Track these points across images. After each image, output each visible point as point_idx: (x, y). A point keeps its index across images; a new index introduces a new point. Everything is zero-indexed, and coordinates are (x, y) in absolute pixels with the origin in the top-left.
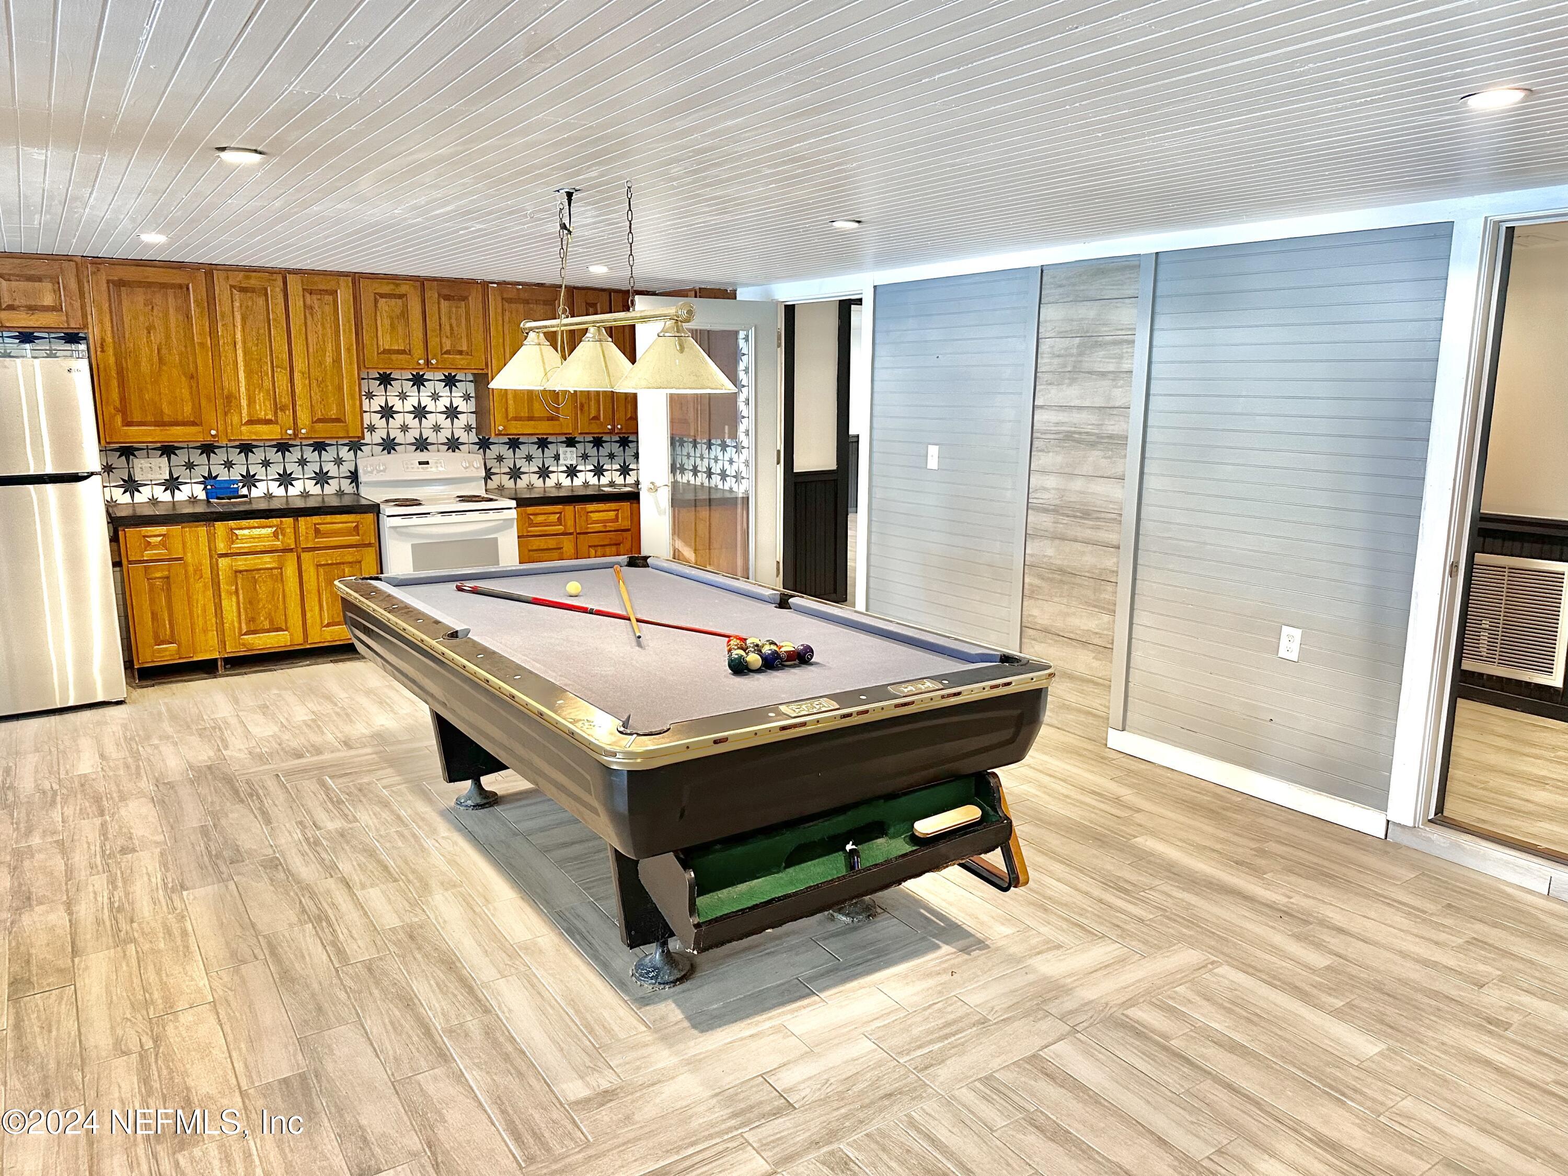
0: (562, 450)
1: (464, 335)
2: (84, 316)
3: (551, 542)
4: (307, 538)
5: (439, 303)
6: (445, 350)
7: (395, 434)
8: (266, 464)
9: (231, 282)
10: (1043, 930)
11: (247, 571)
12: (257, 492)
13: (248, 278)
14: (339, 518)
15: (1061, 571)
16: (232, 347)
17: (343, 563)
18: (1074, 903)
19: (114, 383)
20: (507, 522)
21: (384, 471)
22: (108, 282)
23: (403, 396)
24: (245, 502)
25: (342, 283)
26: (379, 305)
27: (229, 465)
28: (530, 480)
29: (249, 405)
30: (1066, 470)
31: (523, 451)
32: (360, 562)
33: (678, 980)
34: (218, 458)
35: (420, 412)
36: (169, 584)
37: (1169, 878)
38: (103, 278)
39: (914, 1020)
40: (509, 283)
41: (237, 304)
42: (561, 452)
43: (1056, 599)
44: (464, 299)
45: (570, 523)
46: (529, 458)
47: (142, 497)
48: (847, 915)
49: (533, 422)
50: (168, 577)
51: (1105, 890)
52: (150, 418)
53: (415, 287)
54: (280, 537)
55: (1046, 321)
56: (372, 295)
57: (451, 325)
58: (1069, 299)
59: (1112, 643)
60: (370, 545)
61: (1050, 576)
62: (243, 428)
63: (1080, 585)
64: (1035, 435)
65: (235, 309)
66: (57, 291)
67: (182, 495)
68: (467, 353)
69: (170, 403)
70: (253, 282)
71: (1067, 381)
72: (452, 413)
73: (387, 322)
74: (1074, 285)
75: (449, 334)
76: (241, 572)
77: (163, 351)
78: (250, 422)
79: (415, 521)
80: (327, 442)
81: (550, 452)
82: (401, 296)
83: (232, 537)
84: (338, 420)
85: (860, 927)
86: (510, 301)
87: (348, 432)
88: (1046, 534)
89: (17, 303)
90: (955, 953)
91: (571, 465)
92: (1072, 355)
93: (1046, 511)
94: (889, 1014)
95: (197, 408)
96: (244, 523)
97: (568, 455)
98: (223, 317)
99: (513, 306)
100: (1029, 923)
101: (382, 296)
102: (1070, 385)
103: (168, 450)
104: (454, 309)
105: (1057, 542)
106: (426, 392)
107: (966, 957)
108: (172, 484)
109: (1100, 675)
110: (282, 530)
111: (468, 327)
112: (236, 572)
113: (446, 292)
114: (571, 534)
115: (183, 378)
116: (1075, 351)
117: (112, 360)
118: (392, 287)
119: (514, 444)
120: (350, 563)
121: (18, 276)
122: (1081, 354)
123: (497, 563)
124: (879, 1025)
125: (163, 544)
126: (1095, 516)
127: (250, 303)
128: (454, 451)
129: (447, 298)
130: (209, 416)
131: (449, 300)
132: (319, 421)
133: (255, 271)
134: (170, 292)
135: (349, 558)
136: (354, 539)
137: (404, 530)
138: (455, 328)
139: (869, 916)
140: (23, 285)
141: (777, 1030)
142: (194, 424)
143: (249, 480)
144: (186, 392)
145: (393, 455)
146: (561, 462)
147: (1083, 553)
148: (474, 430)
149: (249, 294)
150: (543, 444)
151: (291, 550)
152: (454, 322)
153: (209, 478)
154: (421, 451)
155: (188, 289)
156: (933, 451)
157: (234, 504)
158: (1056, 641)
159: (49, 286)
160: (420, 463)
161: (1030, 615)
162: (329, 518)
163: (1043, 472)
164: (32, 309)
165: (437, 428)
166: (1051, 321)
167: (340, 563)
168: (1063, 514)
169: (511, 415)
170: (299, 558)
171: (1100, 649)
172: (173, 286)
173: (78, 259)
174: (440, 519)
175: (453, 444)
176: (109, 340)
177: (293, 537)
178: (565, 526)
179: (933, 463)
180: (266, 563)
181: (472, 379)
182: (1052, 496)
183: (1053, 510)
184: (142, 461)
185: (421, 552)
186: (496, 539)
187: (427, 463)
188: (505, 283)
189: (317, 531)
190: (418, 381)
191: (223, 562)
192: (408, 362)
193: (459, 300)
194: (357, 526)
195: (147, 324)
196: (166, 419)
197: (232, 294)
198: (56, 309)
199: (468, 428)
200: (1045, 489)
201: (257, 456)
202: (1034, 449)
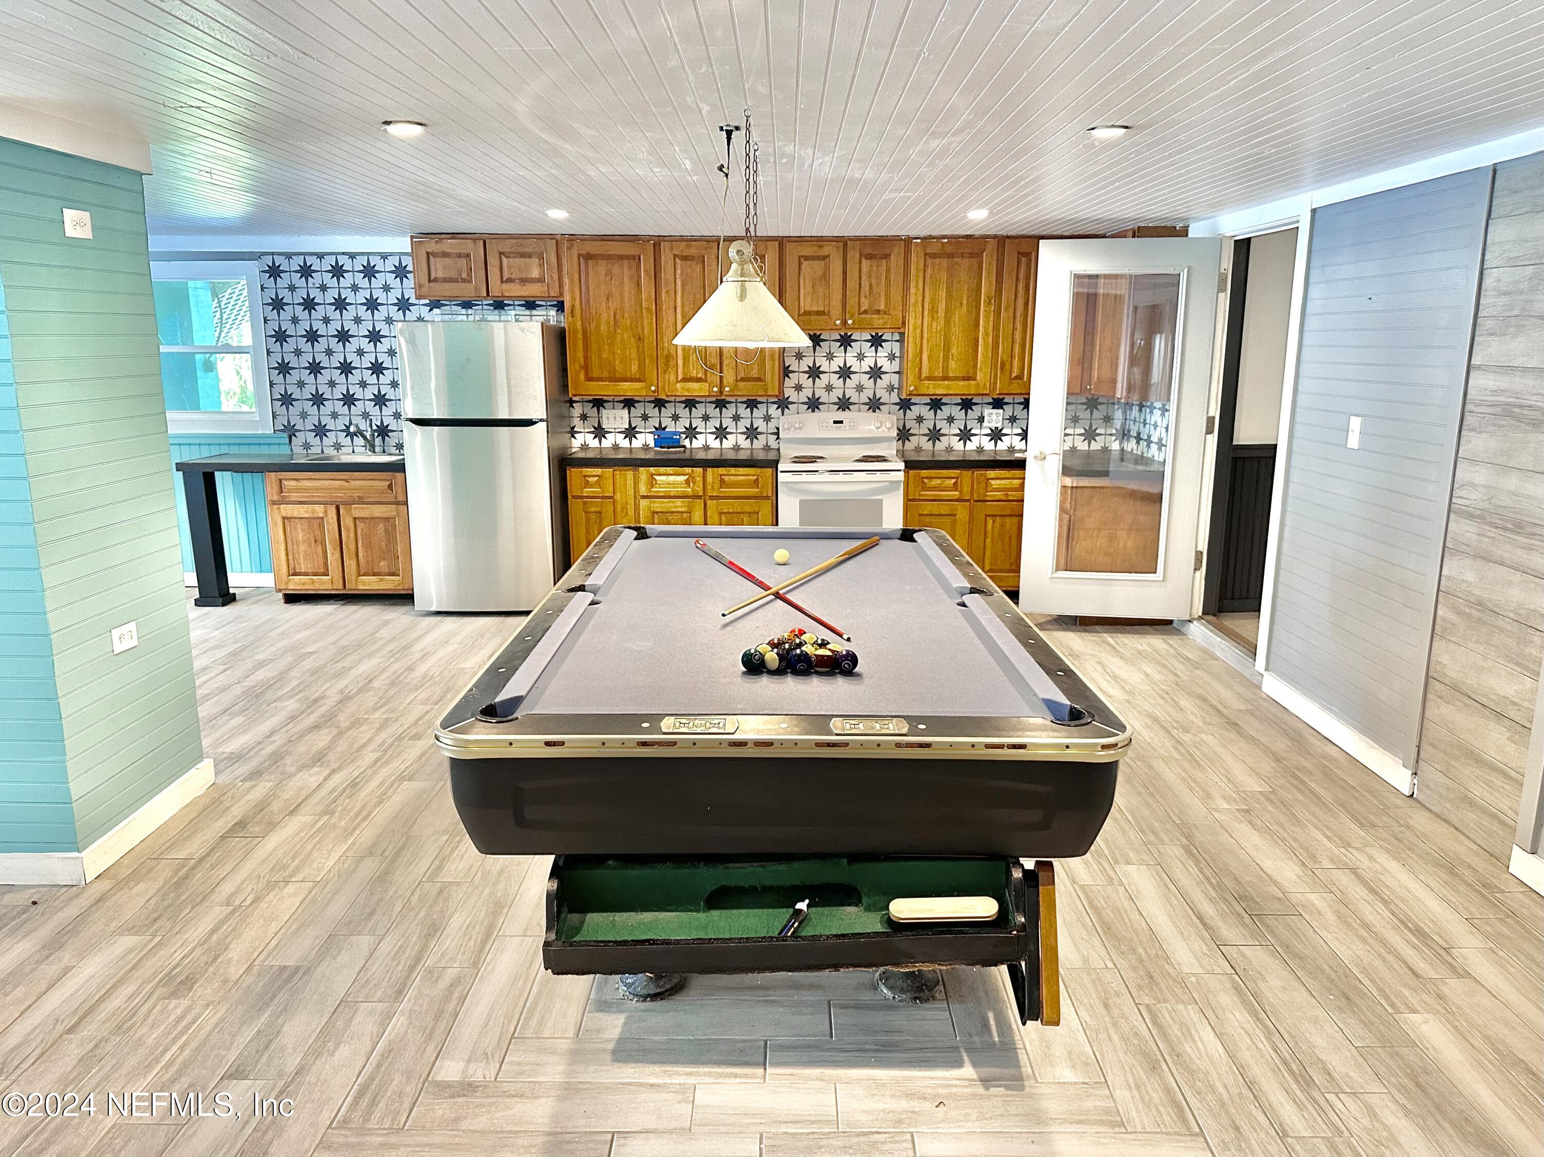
0: (988, 411)
1: (883, 294)
2: (561, 285)
3: (944, 508)
4: (713, 487)
5: (860, 263)
6: (863, 309)
7: (821, 393)
8: (706, 418)
9: (675, 252)
10: (1121, 1094)
11: (662, 512)
12: (698, 443)
13: (688, 246)
14: (742, 470)
15: (1480, 604)
16: (672, 310)
17: (743, 513)
18: (1207, 1074)
19: (580, 344)
20: (894, 484)
21: (800, 428)
22: (579, 256)
23: (830, 357)
24: (680, 452)
25: (770, 248)
26: (803, 267)
27: (675, 418)
28: (919, 442)
29: (684, 365)
30: (1500, 460)
31: (946, 411)
32: (758, 513)
33: (649, 995)
34: (668, 411)
35: (845, 373)
36: (600, 518)
37: (1402, 1088)
38: (575, 252)
39: (831, 1142)
40: (934, 238)
41: (679, 272)
42: (986, 414)
43: (1471, 645)
44: (886, 256)
45: (966, 489)
46: (951, 420)
47: (607, 443)
48: (890, 988)
49: (946, 383)
50: (600, 512)
51: (1275, 1070)
52: (605, 374)
53: (838, 248)
54: (691, 485)
55: (1493, 244)
56: (797, 258)
57: (870, 285)
58: (1525, 210)
59: (1531, 722)
60: (767, 498)
61: (1468, 610)
62: (679, 385)
63: (1502, 630)
64: (1468, 407)
65: (677, 277)
66: (541, 266)
67: (637, 443)
68: (885, 313)
69: (621, 361)
70: (693, 251)
71: (1512, 330)
72: (876, 373)
73: (809, 285)
74: (1533, 188)
75: (868, 294)
76: (657, 513)
77: (618, 316)
78: (685, 380)
79: (804, 477)
80: (759, 399)
81: (974, 413)
82: (824, 258)
83: (652, 482)
84: (759, 379)
85: (899, 1007)
86: (934, 256)
87: (766, 390)
88: (1468, 550)
89: (513, 276)
90: (974, 1080)
91: (996, 428)
92: (1521, 292)
93: (1471, 516)
94: (813, 1122)
95: (642, 367)
96: (662, 470)
97: (994, 417)
98: (666, 284)
99: (937, 261)
100: (1110, 1078)
101: (807, 258)
102: (1514, 336)
103: (629, 403)
104: (875, 268)
105: (1480, 562)
106: (852, 353)
107: (980, 1090)
108: (630, 433)
109: (1514, 765)
110: (693, 478)
111: (888, 284)
112: (654, 512)
113: (868, 251)
114: (968, 501)
115: (632, 340)
116: (1525, 286)
117: (579, 325)
118: (816, 249)
119: (936, 404)
120: (749, 513)
121: (515, 253)
122: (1533, 290)
123: (880, 523)
124: (790, 1131)
125: (598, 483)
126: (1530, 530)
127: (689, 271)
128: (874, 411)
129: (869, 257)
130: (651, 374)
131: (871, 258)
132: (743, 380)
133: (695, 240)
134: (626, 262)
135: (747, 509)
136: (754, 491)
137: (793, 486)
138: (874, 287)
139: (916, 998)
140: (518, 260)
141: (682, 1089)
142: (638, 380)
143: (691, 432)
144: (634, 354)
145: (817, 414)
146: (985, 424)
147: (1510, 584)
148: (896, 391)
149: (689, 263)
150: (967, 405)
151: (700, 497)
152: (874, 282)
153: (660, 428)
154: (844, 410)
155: (640, 259)
156: (1355, 423)
157: (671, 453)
158: (1466, 705)
159: (537, 260)
160: (835, 422)
161: (1440, 663)
162: (733, 470)
163: (1473, 461)
164: (524, 281)
165: (860, 388)
166: (1499, 243)
167: (740, 513)
168: (1491, 524)
169: (924, 375)
170: (705, 505)
171: (1518, 727)
172: (627, 257)
173: (558, 237)
174: (827, 477)
175: (874, 405)
176: (578, 307)
177: (701, 485)
178: (961, 492)
179: (1353, 441)
180: (678, 507)
181: (898, 338)
182: (1479, 496)
183: (1479, 517)
184: (609, 411)
185: (806, 507)
186: (881, 500)
187: (841, 422)
188: (931, 237)
189: (722, 481)
190: (846, 341)
191: (644, 503)
192: (826, 323)
193: (881, 258)
194: (757, 479)
195: (607, 292)
196: (618, 375)
197: (675, 263)
198: (541, 280)
199: (891, 388)
200: (1472, 485)
201: (699, 411)
202: (1464, 427)
